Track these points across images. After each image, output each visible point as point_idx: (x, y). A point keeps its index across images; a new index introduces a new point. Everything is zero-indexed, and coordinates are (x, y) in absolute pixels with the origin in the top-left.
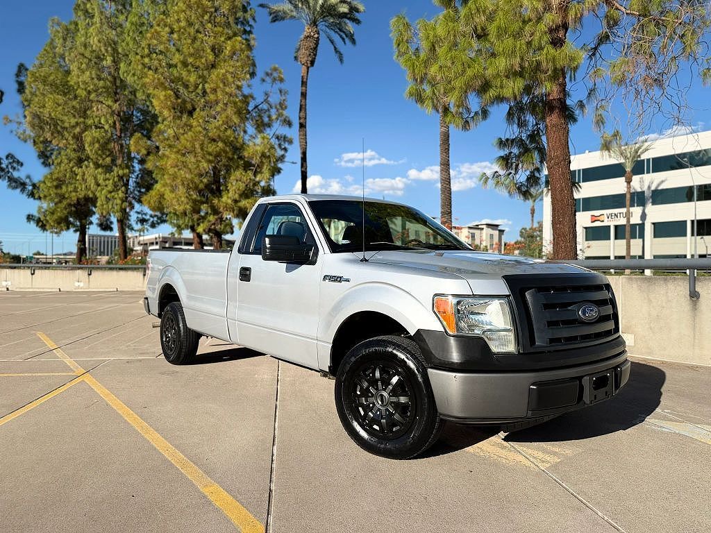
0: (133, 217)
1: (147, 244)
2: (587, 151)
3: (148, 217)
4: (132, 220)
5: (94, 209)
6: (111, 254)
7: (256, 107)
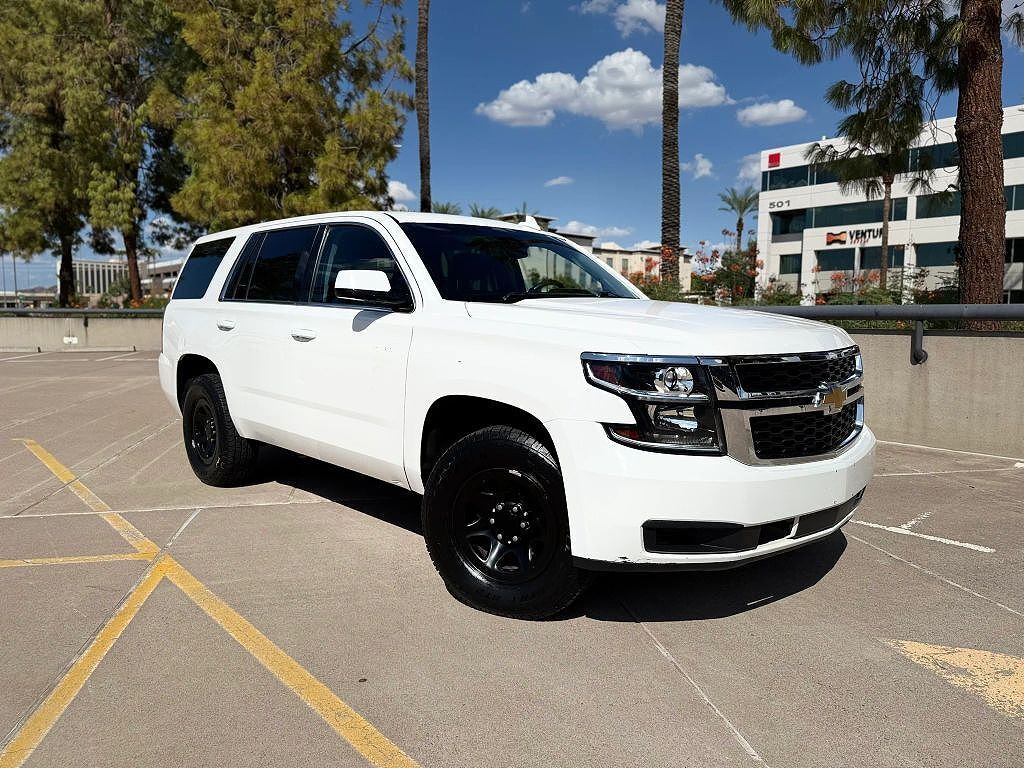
0: (147, 230)
1: (158, 275)
2: (824, 137)
3: (170, 232)
4: (145, 236)
5: (83, 218)
6: (104, 291)
7: (354, 47)
